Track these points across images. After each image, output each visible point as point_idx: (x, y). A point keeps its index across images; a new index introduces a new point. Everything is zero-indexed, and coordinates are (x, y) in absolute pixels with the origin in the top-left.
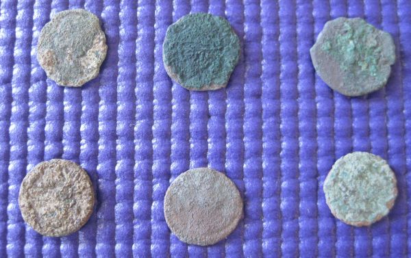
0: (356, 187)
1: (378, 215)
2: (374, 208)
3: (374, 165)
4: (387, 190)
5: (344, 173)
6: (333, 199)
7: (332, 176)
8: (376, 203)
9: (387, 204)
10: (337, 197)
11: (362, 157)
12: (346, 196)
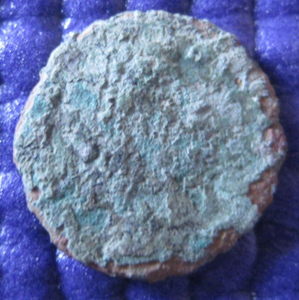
0: (130, 139)
1: (220, 231)
2: (202, 207)
3: (189, 53)
4: (247, 140)
5: (79, 93)
6: (49, 191)
7: (39, 108)
8: (209, 189)
9: (251, 191)
10: (63, 184)
11: (143, 27)
12: (97, 174)
